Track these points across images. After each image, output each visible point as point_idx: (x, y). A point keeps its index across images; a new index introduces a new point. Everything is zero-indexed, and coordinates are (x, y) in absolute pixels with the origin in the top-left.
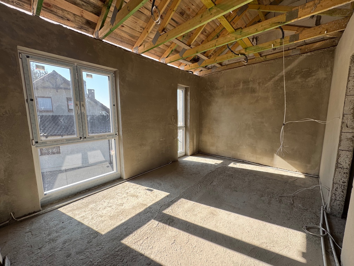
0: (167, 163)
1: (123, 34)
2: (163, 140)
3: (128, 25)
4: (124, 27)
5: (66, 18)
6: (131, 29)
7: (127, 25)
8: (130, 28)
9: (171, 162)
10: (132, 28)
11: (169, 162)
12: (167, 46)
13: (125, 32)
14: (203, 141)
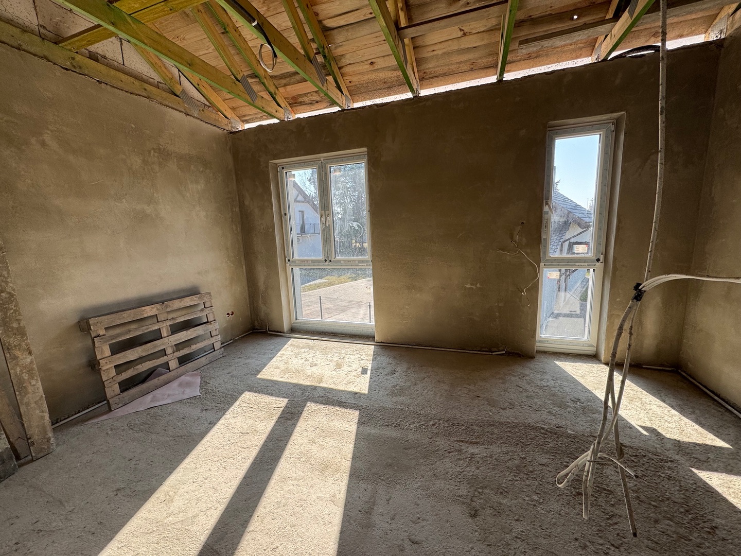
0: (487, 349)
1: (382, 75)
2: (474, 287)
3: (377, 56)
4: (375, 63)
5: (314, 102)
6: (386, 58)
7: (375, 56)
8: (384, 56)
9: (504, 352)
10: (386, 54)
11: (493, 350)
12: (492, 30)
13: (383, 69)
14: (701, 330)
